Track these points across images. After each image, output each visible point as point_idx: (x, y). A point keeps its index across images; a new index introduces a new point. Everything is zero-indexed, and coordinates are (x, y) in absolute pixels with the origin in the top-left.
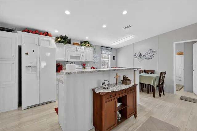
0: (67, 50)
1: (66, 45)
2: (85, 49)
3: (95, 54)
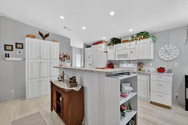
0: (117, 49)
1: (115, 45)
2: (136, 44)
3: (166, 46)
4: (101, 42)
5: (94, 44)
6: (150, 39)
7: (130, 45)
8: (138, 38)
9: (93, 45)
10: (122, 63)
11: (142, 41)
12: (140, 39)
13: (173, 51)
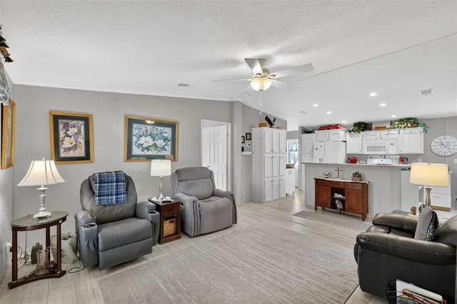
0: (364, 139)
1: (362, 133)
2: (399, 133)
3: (442, 137)
4: (336, 127)
5: (322, 128)
6: (420, 129)
7: (388, 134)
8: (402, 126)
9: (319, 130)
10: (371, 158)
11: (408, 130)
12: (405, 127)
13: (452, 144)
